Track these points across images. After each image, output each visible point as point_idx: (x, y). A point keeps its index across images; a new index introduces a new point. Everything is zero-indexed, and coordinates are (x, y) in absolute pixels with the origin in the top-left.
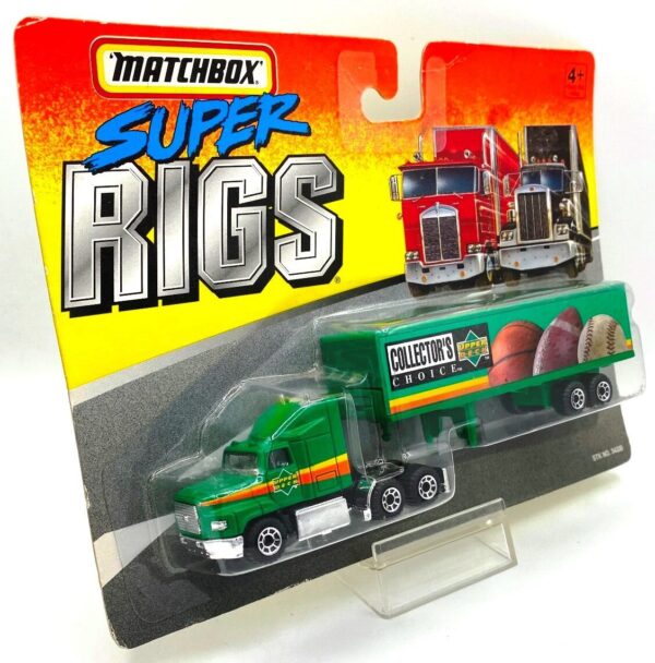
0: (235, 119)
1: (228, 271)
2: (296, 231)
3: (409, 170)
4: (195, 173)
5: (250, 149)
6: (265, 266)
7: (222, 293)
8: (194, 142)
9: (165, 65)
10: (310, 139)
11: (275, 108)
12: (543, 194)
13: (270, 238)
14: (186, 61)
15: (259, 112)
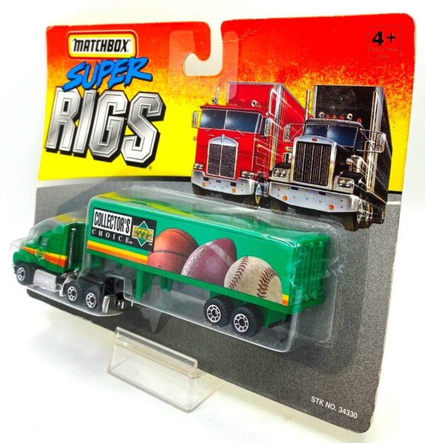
0: (118, 70)
1: (101, 148)
2: (135, 134)
3: (206, 109)
4: (98, 96)
5: (121, 87)
6: (116, 150)
7: (96, 158)
8: (99, 81)
9: (91, 43)
10: (151, 83)
11: (136, 65)
12: (329, 147)
13: (122, 135)
14: (99, 41)
15: (128, 67)
